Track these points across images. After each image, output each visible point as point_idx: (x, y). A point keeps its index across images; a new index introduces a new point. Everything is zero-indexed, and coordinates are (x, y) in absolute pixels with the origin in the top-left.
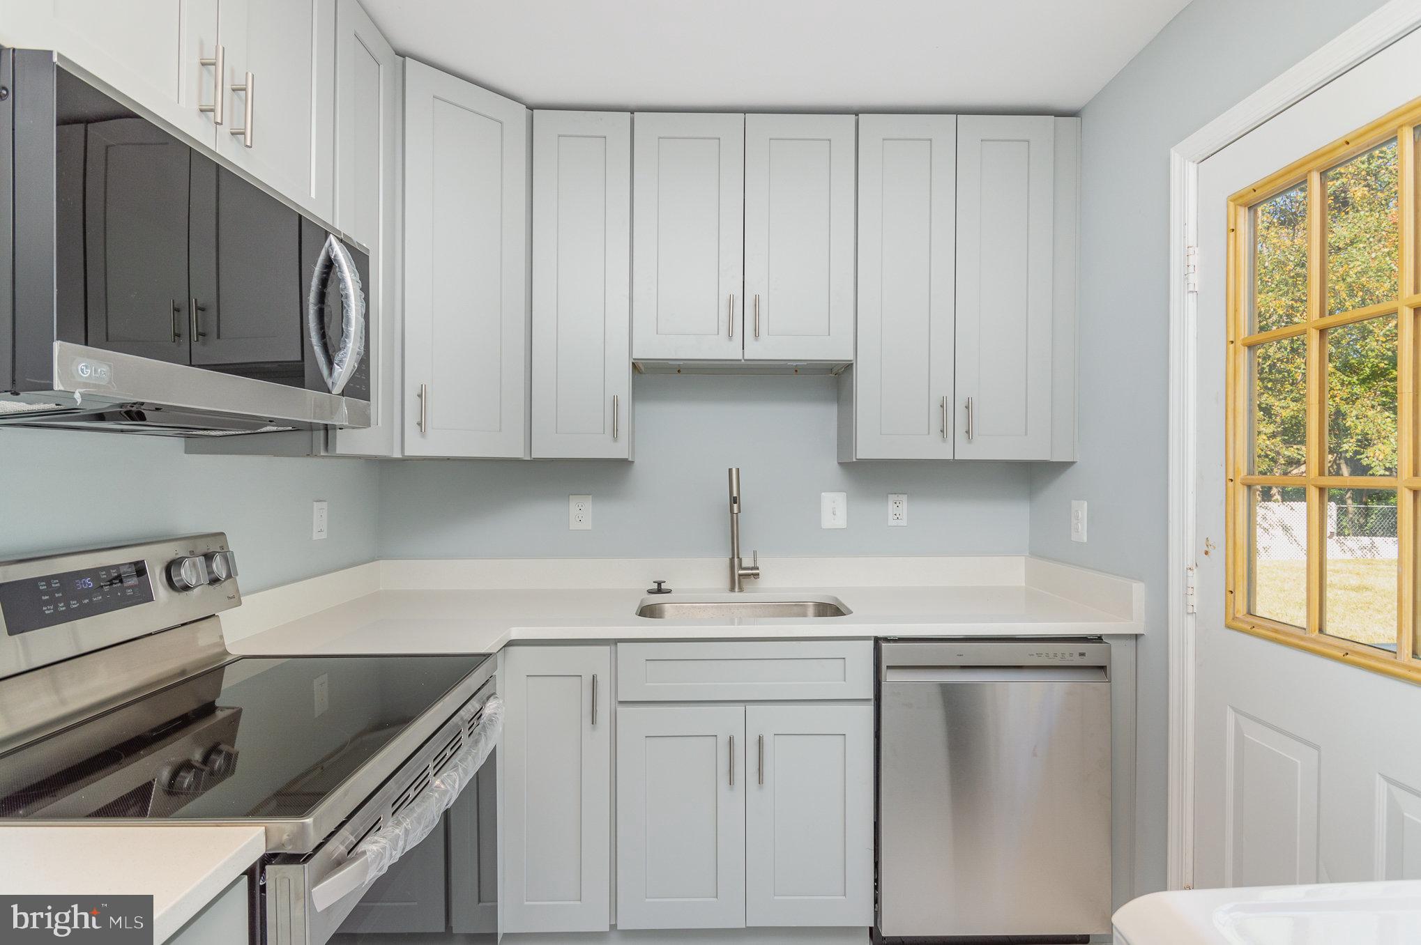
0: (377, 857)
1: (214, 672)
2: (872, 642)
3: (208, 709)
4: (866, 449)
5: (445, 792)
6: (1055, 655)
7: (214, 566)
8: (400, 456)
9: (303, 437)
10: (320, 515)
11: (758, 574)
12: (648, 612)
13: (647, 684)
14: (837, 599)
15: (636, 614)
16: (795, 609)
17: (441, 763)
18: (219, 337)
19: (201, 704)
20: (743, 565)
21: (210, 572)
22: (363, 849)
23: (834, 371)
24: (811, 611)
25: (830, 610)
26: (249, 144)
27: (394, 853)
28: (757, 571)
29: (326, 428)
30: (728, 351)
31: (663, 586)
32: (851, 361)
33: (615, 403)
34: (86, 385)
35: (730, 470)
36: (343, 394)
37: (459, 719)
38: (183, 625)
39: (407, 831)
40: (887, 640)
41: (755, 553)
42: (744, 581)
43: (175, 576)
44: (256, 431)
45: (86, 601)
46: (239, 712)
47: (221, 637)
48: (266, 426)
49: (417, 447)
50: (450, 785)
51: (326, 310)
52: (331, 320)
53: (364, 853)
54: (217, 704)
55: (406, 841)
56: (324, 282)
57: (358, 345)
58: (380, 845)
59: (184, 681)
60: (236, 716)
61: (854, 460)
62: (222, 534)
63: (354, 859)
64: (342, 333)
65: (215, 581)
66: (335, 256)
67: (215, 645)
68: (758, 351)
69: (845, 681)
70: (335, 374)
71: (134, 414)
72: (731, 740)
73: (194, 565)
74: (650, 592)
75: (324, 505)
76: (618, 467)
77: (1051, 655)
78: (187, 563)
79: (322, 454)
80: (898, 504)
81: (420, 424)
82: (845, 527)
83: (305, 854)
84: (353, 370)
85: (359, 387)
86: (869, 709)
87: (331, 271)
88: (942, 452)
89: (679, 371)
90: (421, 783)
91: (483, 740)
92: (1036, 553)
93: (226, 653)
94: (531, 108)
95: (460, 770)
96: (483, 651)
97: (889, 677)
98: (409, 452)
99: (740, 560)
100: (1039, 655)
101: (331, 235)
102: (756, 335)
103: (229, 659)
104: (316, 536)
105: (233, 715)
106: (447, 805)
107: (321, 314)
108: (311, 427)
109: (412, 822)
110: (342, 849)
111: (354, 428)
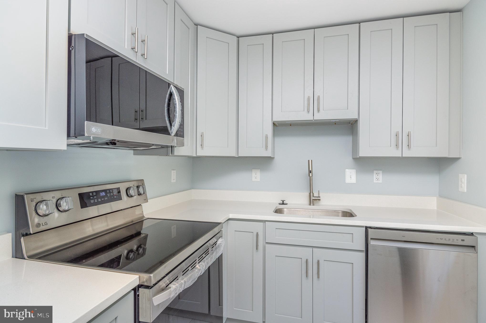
0: (174, 289)
1: (140, 222)
2: (365, 228)
3: (138, 234)
4: (363, 152)
5: (200, 270)
6: (449, 240)
7: (140, 189)
8: (195, 156)
9: (164, 150)
10: (174, 174)
11: (320, 199)
12: (278, 211)
13: (276, 237)
14: (351, 210)
15: (273, 212)
16: (334, 213)
17: (201, 259)
18: (146, 119)
19: (137, 232)
20: (315, 196)
21: (138, 192)
22: (170, 286)
23: (351, 123)
24: (340, 214)
25: (349, 214)
26: (146, 58)
27: (180, 289)
28: (319, 198)
29: (172, 147)
30: (308, 117)
31: (284, 202)
32: (357, 119)
33: (267, 137)
34: (94, 134)
35: (309, 161)
36: (175, 136)
37: (209, 244)
38: (131, 207)
39: (185, 282)
40: (371, 228)
41: (319, 191)
42: (315, 202)
43: (129, 192)
44: (149, 148)
45: (103, 199)
46: (147, 235)
47: (143, 212)
48: (152, 146)
49: (201, 153)
50: (202, 267)
51: (170, 109)
52: (171, 112)
53: (170, 288)
54: (141, 232)
55: (185, 285)
56: (169, 100)
57: (179, 120)
58: (176, 285)
59: (133, 224)
60: (146, 237)
61: (358, 157)
62: (143, 180)
63: (168, 289)
64: (174, 116)
65: (139, 194)
66: (172, 92)
67: (141, 214)
68: (319, 116)
69: (353, 242)
70: (172, 129)
71: (113, 143)
72: (307, 260)
73: (134, 189)
74: (280, 204)
75: (175, 171)
76: (269, 160)
77: (447, 239)
78: (132, 189)
79: (170, 155)
80: (378, 174)
81: (201, 145)
82: (355, 182)
83: (151, 286)
84: (178, 128)
85: (180, 133)
86: (363, 255)
87: (171, 96)
88: (397, 154)
89: (291, 125)
90: (193, 265)
91: (215, 252)
92: (441, 196)
93: (144, 217)
94: (238, 37)
95: (206, 262)
96: (219, 222)
97: (372, 243)
98: (199, 154)
99: (313, 194)
100: (441, 239)
101: (171, 85)
102: (318, 111)
103: (145, 218)
104: (172, 181)
105: (145, 236)
106: (200, 274)
107: (168, 110)
108: (167, 147)
109: (187, 279)
110: (164, 285)
111: (179, 147)
